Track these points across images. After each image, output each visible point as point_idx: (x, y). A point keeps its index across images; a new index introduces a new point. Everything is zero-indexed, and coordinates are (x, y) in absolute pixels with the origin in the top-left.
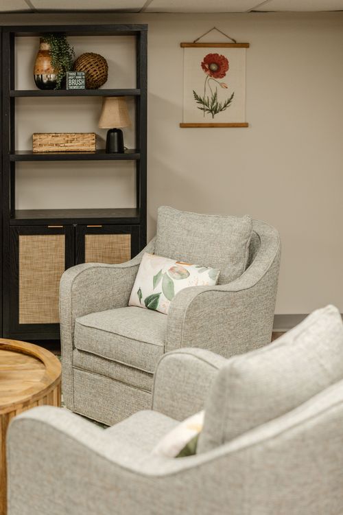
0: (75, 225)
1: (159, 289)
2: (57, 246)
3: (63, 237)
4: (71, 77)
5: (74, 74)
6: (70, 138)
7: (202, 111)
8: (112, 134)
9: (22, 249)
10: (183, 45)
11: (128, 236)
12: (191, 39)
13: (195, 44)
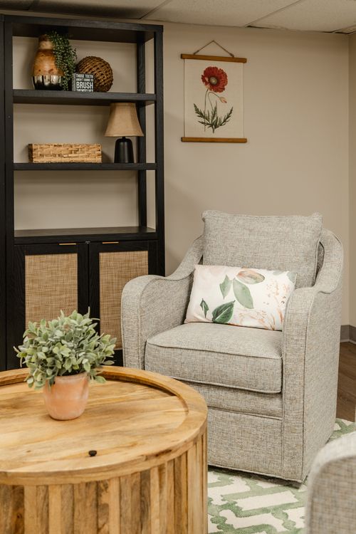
0: (87, 242)
1: (230, 297)
2: (68, 267)
3: (75, 256)
4: (78, 80)
5: (82, 76)
6: (74, 148)
7: (203, 125)
8: (122, 143)
9: (29, 271)
10: (183, 57)
11: (145, 253)
12: (191, 51)
13: (194, 57)
